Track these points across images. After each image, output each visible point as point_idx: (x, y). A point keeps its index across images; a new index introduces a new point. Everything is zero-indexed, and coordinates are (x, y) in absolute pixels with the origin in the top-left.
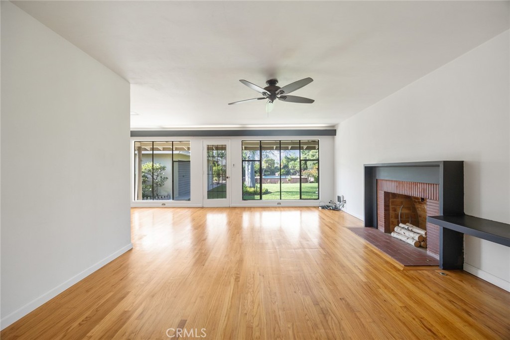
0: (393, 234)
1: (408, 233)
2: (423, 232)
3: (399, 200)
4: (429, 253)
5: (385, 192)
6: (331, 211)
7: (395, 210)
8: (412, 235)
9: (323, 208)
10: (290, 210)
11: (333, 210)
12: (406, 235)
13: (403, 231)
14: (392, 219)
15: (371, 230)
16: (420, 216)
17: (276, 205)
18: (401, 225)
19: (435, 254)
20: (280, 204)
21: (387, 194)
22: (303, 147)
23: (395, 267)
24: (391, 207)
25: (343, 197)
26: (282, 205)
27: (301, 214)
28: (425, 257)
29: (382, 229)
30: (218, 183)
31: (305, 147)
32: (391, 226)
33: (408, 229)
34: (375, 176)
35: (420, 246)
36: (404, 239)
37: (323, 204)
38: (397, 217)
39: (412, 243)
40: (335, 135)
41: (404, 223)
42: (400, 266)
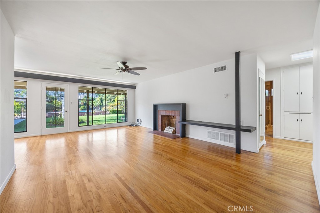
0: (165, 131)
1: (170, 130)
2: (174, 128)
3: (165, 118)
4: (177, 134)
5: (162, 115)
6: (135, 127)
7: (164, 122)
8: (171, 130)
9: (131, 126)
10: (114, 129)
11: (136, 126)
12: (169, 130)
13: (168, 129)
14: (164, 126)
15: (156, 131)
16: (171, 123)
17: (103, 127)
18: (167, 127)
19: (178, 134)
20: (106, 126)
21: (162, 116)
22: (95, 92)
23: (170, 140)
24: (163, 121)
25: (140, 119)
26: (107, 127)
27: (118, 130)
28: (176, 136)
29: (160, 130)
30: (21, 118)
31: (96, 92)
32: (163, 128)
33: (169, 128)
34: (157, 109)
35: (174, 133)
36: (168, 132)
37: (130, 124)
38: (165, 124)
39: (171, 132)
40: (136, 89)
41: (168, 126)
42: (172, 139)
